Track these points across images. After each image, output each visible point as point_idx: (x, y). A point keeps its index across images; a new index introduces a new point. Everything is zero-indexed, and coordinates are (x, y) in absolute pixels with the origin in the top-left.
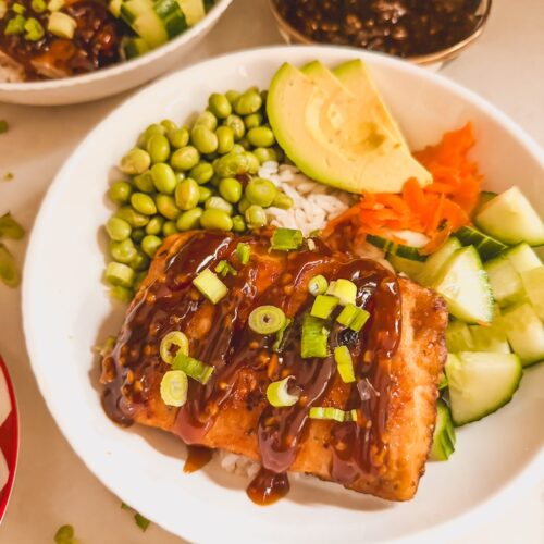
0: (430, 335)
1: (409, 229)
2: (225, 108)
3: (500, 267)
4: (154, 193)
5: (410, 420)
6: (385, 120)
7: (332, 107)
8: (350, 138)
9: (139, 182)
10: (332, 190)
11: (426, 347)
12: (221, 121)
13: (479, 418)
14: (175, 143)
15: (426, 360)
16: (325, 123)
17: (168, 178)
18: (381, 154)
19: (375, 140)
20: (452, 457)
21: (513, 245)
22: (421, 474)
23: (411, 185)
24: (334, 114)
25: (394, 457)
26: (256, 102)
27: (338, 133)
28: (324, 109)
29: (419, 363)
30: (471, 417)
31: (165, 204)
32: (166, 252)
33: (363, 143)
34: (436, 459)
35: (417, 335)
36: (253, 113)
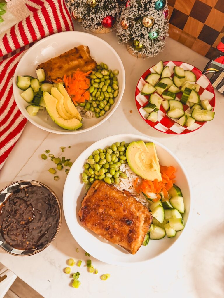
0: (147, 224)
1: (153, 192)
2: (115, 149)
3: (169, 212)
4: (94, 170)
5: (137, 241)
6: (155, 160)
7: (143, 153)
8: (145, 162)
9: (91, 166)
10: (137, 175)
11: (145, 227)
12: (114, 152)
13: (155, 239)
14: (101, 158)
15: (144, 230)
16: (140, 157)
17: (98, 167)
18: (151, 171)
19: (151, 166)
20: (147, 246)
21: (174, 208)
22: (138, 250)
23: (156, 180)
24: (143, 155)
25: (132, 248)
26: (123, 149)
27: (143, 160)
28: (141, 154)
29: (142, 230)
30: (153, 238)
31: (96, 173)
32: (94, 188)
33: (148, 165)
34: (144, 245)
35: (144, 223)
36: (122, 152)
